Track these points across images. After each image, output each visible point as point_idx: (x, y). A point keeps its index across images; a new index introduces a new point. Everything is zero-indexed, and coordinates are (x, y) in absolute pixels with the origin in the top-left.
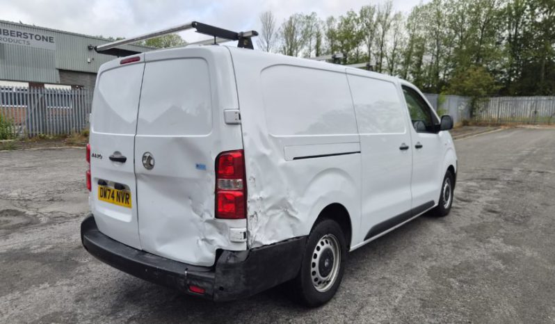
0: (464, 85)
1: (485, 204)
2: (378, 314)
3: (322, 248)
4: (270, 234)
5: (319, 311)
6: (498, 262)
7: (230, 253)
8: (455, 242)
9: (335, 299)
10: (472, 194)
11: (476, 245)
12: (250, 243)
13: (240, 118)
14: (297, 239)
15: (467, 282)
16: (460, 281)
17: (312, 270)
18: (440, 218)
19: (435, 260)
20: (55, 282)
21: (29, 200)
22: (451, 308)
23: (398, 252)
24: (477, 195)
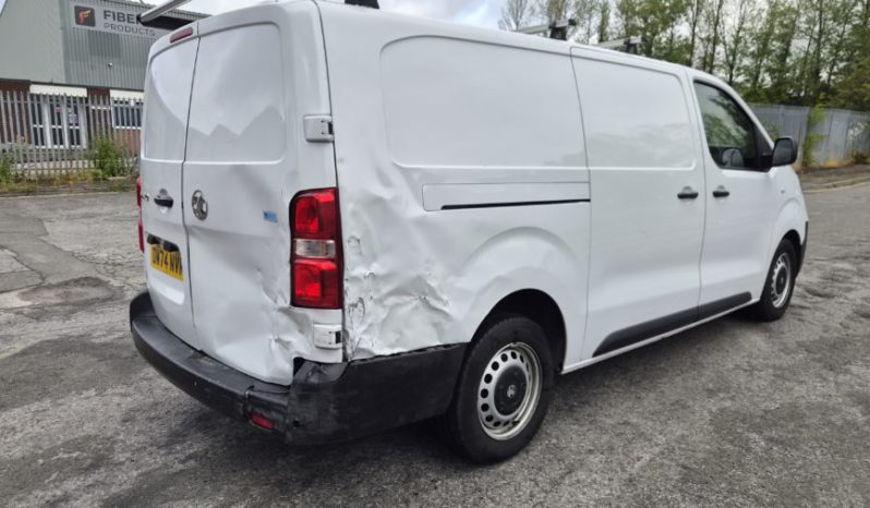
0: (862, 90)
1: (859, 302)
2: (595, 486)
3: (503, 366)
4: (392, 337)
5: (492, 471)
6: (854, 409)
7: (313, 365)
8: (780, 368)
9: (527, 452)
10: (837, 284)
11: (820, 376)
12: (349, 351)
13: (331, 131)
14: (443, 349)
15: (782, 443)
16: (770, 440)
17: (481, 401)
18: (764, 324)
19: (732, 398)
20: (105, 390)
21: (119, 264)
22: (737, 488)
23: (665, 380)
24: (849, 285)
